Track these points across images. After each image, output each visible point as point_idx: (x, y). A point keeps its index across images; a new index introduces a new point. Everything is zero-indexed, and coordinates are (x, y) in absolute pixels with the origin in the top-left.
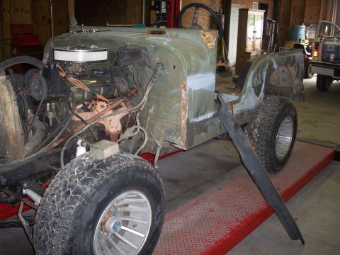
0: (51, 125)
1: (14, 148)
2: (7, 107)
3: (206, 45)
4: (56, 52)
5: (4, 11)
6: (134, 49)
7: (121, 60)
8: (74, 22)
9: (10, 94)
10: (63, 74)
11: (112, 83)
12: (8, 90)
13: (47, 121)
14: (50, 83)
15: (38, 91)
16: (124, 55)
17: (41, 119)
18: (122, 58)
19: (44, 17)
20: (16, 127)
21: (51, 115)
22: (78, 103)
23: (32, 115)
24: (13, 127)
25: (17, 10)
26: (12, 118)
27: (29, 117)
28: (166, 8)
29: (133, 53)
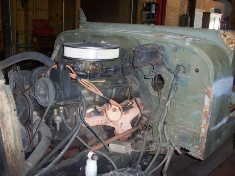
0: (58, 130)
1: (12, 167)
2: (5, 118)
3: (227, 46)
4: (66, 48)
5: (29, 9)
6: (153, 49)
7: (138, 61)
8: (83, 18)
9: (9, 102)
10: (74, 76)
11: (124, 83)
12: (7, 97)
13: (54, 124)
14: (58, 87)
15: (44, 96)
16: (142, 56)
17: (47, 123)
18: (139, 59)
19: (57, 15)
20: (15, 141)
21: (58, 120)
22: (88, 107)
23: (38, 118)
24: (12, 142)
25: (38, 10)
26: (12, 131)
27: (34, 120)
28: (156, 9)
29: (152, 53)
